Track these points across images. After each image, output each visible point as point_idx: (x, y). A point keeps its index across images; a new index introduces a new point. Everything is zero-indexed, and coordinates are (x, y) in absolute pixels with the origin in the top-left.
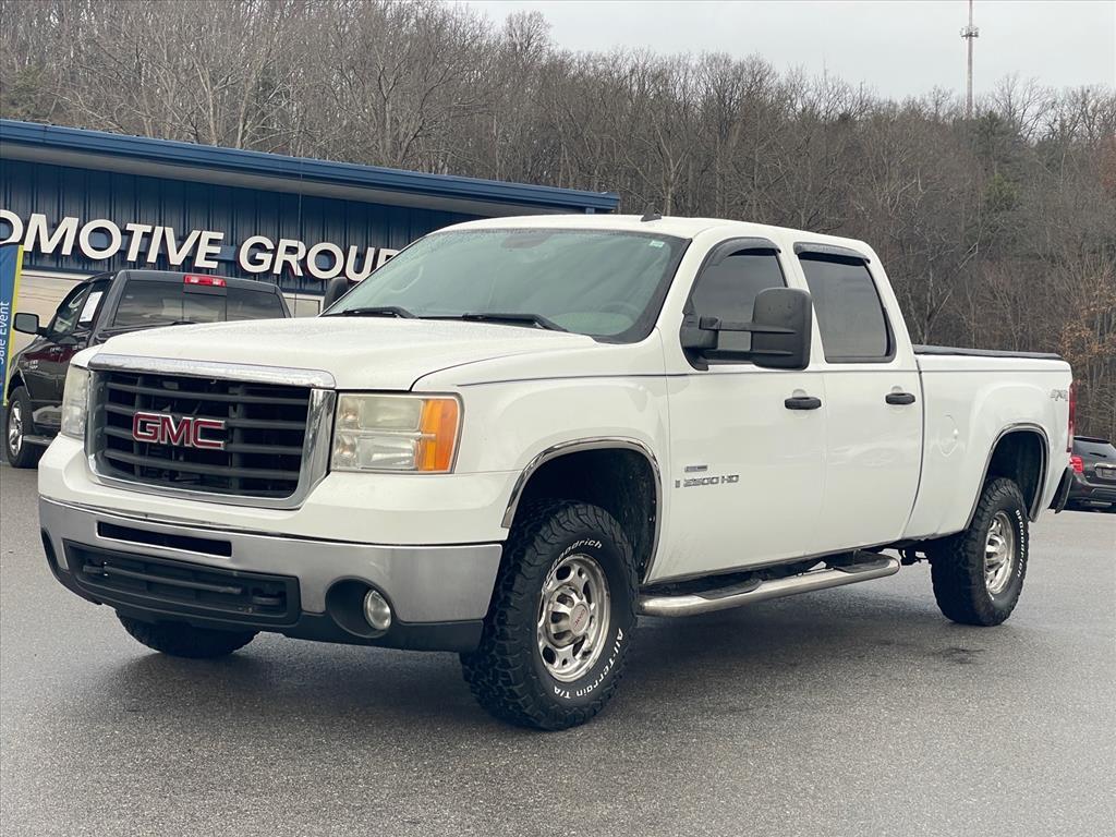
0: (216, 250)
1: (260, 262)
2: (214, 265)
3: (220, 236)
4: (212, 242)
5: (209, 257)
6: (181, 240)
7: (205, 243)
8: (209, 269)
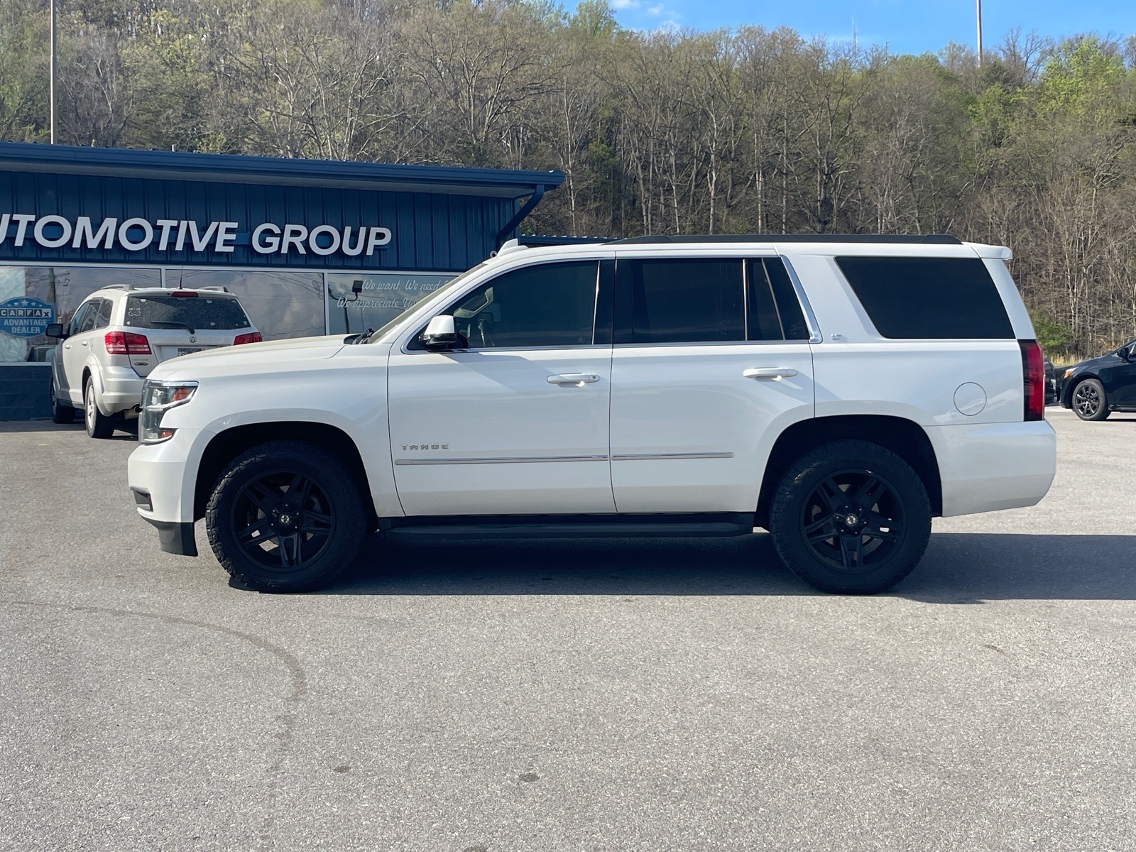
0: (233, 237)
1: (270, 245)
2: (231, 249)
3: (235, 225)
4: (228, 231)
5: (226, 243)
6: (202, 231)
7: (223, 233)
8: (228, 253)
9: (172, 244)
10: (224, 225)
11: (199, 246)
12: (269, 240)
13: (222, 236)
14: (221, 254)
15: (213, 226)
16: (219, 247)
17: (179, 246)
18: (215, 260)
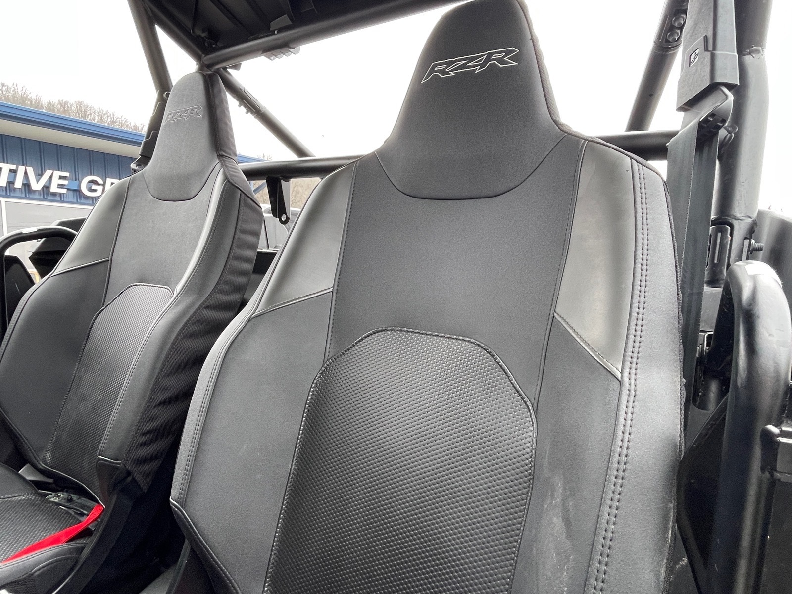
0: (65, 182)
1: (95, 191)
2: (64, 191)
3: (67, 174)
4: (61, 178)
5: (60, 186)
6: (39, 175)
7: (56, 178)
8: (60, 194)
9: (11, 183)
10: (57, 174)
11: (37, 186)
12: (94, 187)
13: (56, 181)
14: (54, 194)
15: (48, 173)
16: (54, 188)
17: (18, 184)
18: (50, 198)
